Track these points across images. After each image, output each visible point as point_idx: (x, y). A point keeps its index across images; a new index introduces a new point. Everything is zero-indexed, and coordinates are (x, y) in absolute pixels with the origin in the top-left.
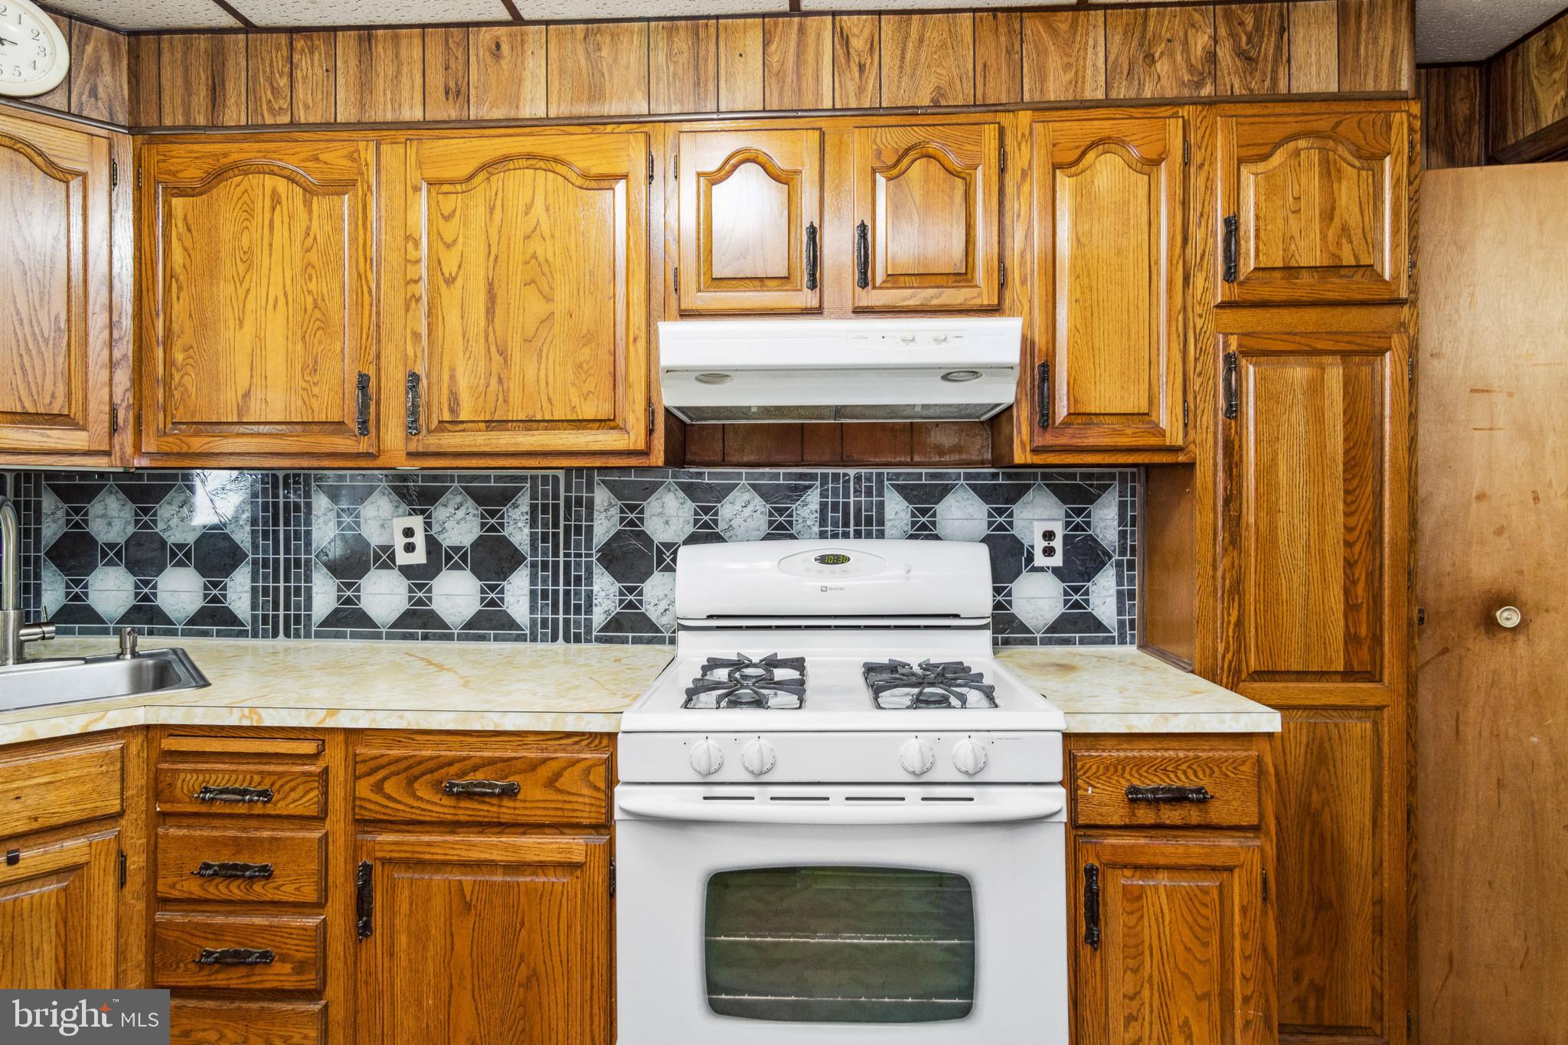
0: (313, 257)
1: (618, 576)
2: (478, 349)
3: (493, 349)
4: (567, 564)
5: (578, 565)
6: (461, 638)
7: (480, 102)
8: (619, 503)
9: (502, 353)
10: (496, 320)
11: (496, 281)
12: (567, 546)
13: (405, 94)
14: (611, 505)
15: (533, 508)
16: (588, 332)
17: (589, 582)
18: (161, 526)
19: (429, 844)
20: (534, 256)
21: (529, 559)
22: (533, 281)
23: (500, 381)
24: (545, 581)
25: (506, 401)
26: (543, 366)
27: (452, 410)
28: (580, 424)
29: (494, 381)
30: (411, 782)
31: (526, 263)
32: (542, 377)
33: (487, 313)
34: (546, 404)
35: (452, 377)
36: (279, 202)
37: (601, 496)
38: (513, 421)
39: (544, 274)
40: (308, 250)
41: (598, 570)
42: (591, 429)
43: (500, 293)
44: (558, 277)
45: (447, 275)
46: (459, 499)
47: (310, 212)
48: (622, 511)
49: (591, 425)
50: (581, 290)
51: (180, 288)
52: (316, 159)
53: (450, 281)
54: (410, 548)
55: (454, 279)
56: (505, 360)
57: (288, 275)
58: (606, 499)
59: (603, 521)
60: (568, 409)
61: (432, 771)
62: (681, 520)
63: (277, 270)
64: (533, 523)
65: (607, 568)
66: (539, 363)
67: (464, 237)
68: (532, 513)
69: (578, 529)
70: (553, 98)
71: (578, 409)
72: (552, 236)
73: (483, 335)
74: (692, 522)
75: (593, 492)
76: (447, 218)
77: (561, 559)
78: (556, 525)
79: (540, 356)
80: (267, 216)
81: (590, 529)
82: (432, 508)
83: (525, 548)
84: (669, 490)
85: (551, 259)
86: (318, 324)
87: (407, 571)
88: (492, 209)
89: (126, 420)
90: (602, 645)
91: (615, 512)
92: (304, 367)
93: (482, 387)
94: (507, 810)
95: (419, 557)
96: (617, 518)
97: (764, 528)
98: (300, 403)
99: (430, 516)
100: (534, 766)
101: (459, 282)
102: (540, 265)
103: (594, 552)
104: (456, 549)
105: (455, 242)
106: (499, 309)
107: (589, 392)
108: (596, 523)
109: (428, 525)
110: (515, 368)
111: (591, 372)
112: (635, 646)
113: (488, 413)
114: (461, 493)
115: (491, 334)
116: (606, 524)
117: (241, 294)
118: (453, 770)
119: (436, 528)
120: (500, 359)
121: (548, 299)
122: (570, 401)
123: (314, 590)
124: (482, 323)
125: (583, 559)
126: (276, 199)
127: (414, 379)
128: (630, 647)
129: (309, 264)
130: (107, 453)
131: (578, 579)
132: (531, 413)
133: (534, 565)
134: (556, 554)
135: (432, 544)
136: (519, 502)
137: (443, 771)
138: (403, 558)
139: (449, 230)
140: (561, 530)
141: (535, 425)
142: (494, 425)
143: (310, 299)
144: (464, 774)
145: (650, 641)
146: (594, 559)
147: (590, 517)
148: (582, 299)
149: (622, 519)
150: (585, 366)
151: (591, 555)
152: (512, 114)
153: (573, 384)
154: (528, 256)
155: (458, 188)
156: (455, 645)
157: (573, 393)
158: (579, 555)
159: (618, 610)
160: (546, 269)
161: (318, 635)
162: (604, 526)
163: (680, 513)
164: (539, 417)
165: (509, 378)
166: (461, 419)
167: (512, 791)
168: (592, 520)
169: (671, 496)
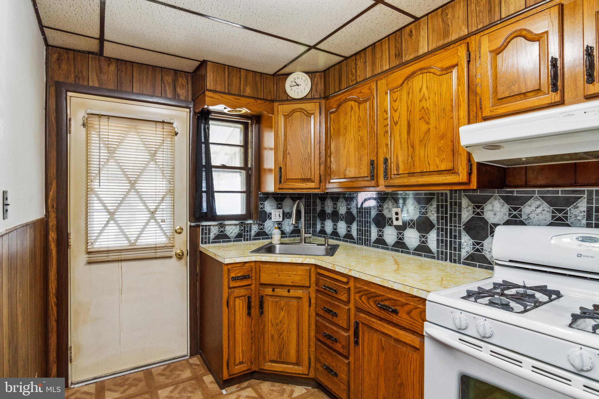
0: (360, 124)
1: (473, 237)
2: (405, 146)
3: (410, 146)
4: (451, 230)
5: (455, 230)
6: (413, 254)
7: (406, 56)
8: (473, 204)
9: (412, 147)
10: (410, 135)
11: (410, 120)
12: (451, 222)
13: (384, 62)
14: (469, 205)
15: (438, 206)
16: (443, 134)
17: (460, 238)
19: (373, 322)
20: (423, 108)
21: (436, 226)
22: (423, 117)
23: (412, 157)
24: (442, 236)
25: (414, 165)
26: (426, 150)
27: (397, 170)
28: (440, 172)
29: (410, 158)
30: (369, 299)
31: (420, 111)
32: (426, 154)
33: (408, 133)
34: (427, 165)
35: (397, 158)
36: (352, 109)
37: (465, 202)
38: (416, 173)
39: (426, 114)
40: (359, 122)
41: (464, 233)
42: (445, 174)
43: (412, 124)
44: (431, 114)
45: (395, 121)
46: (412, 202)
47: (359, 110)
48: (474, 208)
49: (445, 172)
50: (440, 117)
51: (332, 140)
52: (361, 92)
53: (396, 124)
54: (397, 219)
55: (397, 122)
57: (355, 131)
58: (467, 203)
59: (465, 212)
60: (436, 166)
61: (374, 297)
62: (502, 213)
63: (352, 130)
64: (438, 212)
65: (467, 233)
66: (425, 149)
67: (401, 106)
68: (437, 208)
69: (455, 215)
70: (430, 43)
71: (439, 166)
72: (429, 98)
73: (406, 141)
74: (508, 214)
75: (461, 200)
76: (395, 101)
77: (449, 227)
78: (446, 213)
79: (425, 146)
80: (350, 114)
81: (460, 215)
83: (435, 222)
84: (496, 199)
85: (429, 108)
86: (362, 145)
87: (397, 227)
88: (409, 93)
89: (323, 179)
90: (465, 266)
91: (470, 208)
92: (358, 159)
93: (406, 161)
94: (395, 318)
95: (400, 223)
96: (471, 211)
97: (549, 220)
98: (357, 171)
99: (403, 208)
100: (404, 305)
101: (399, 123)
102: (425, 111)
103: (462, 225)
104: (411, 221)
105: (397, 109)
106: (411, 131)
107: (444, 159)
108: (463, 213)
110: (417, 152)
111: (444, 150)
112: (480, 269)
113: (408, 170)
114: (412, 199)
115: (409, 141)
116: (467, 214)
117: (345, 138)
118: (380, 298)
119: (405, 212)
120: (412, 149)
121: (428, 123)
122: (436, 163)
123: (372, 231)
124: (406, 137)
125: (457, 228)
126: (352, 108)
127: (386, 160)
128: (477, 269)
129: (360, 127)
130: (319, 188)
131: (455, 237)
132: (422, 169)
133: (438, 229)
134: (446, 225)
136: (433, 203)
137: (377, 298)
138: (395, 223)
139: (396, 105)
140: (448, 216)
141: (424, 174)
142: (412, 174)
143: (360, 138)
144: (382, 301)
145: (486, 268)
146: (462, 228)
147: (460, 210)
148: (440, 120)
149: (474, 212)
150: (442, 148)
151: (460, 227)
152: (416, 55)
153: (438, 156)
154: (421, 108)
155: (399, 89)
156: (411, 256)
157: (437, 159)
158: (456, 226)
159: (472, 252)
160: (427, 112)
161: (373, 246)
162: (466, 215)
163: (502, 210)
164: (425, 171)
165: (415, 156)
166: (400, 173)
167: (395, 312)
168: (461, 212)
169: (497, 202)
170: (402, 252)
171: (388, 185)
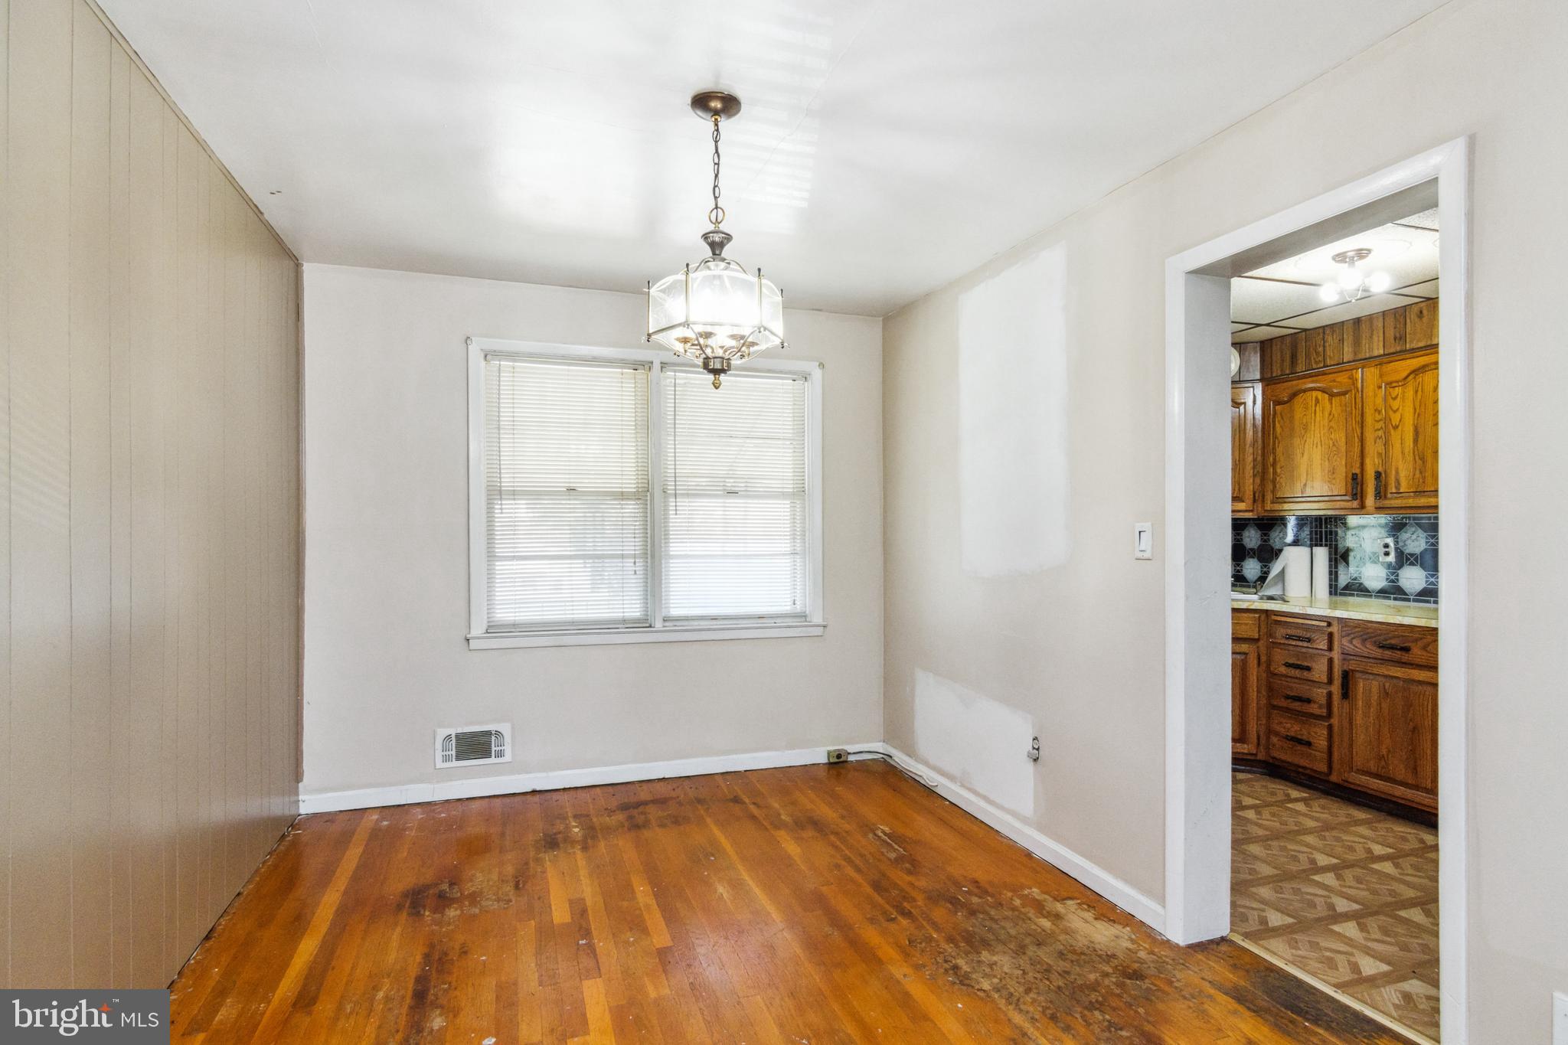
0: (1332, 424)
2: (1410, 458)
3: (1417, 458)
6: (1415, 601)
7: (1411, 342)
11: (1418, 425)
13: (1375, 344)
18: (1271, 541)
19: (1371, 667)
23: (1421, 473)
25: (1424, 482)
27: (1396, 488)
29: (1418, 472)
30: (1364, 641)
35: (1397, 472)
36: (1318, 402)
38: (1427, 491)
40: (1330, 421)
43: (1421, 430)
45: (1394, 425)
46: (1413, 529)
47: (1331, 403)
51: (1279, 443)
52: (1334, 381)
53: (1396, 427)
54: (1387, 554)
55: (1398, 426)
56: (1424, 462)
57: (1322, 433)
61: (1372, 637)
63: (1317, 432)
67: (1403, 406)
73: (1412, 451)
76: (1395, 399)
80: (1313, 408)
82: (1400, 533)
86: (1335, 453)
87: (1386, 565)
88: (1417, 392)
89: (1259, 497)
92: (1329, 471)
93: (1411, 477)
94: (1405, 657)
95: (1391, 558)
98: (1328, 487)
99: (1397, 538)
100: (1416, 640)
101: (1400, 428)
104: (1412, 555)
105: (1398, 409)
106: (1420, 438)
109: (1396, 542)
110: (1428, 465)
113: (1415, 487)
114: (1414, 526)
115: (1416, 451)
117: (1303, 442)
118: (1381, 638)
119: (1401, 544)
120: (1421, 462)
123: (1339, 572)
124: (1412, 446)
126: (1317, 401)
127: (1378, 475)
129: (1331, 427)
130: (1252, 511)
135: (1400, 554)
137: (1377, 638)
138: (1383, 559)
139: (1395, 404)
142: (1418, 493)
143: (1331, 442)
144: (1386, 640)
152: (1429, 343)
155: (1400, 384)
156: (1412, 604)
161: (1341, 594)
165: (1425, 470)
166: (1401, 491)
167: (1406, 650)
170: (1395, 599)
171: (1381, 506)
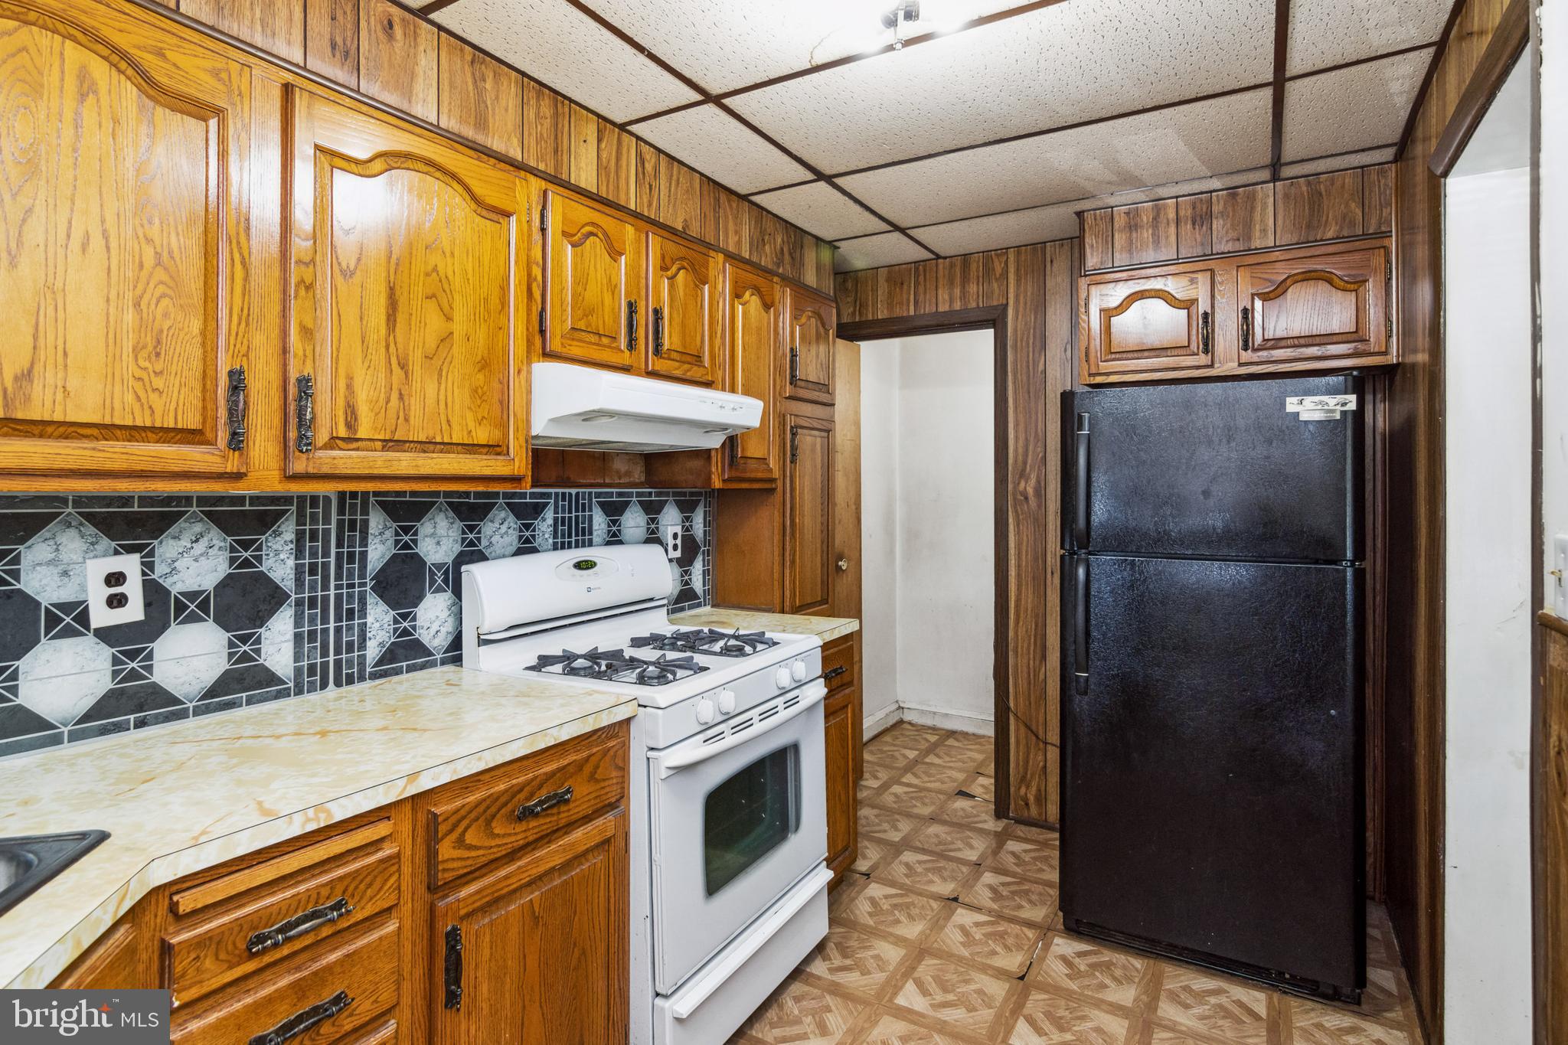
1: (392, 604)
2: (378, 356)
3: (394, 361)
4: (339, 597)
5: (350, 596)
6: (198, 712)
7: (371, 78)
8: (394, 525)
9: (403, 366)
10: (397, 330)
11: (397, 287)
12: (339, 577)
13: (281, 23)
14: (386, 528)
15: (300, 536)
16: (483, 358)
17: (363, 614)
19: (506, 877)
20: (435, 269)
21: (294, 596)
22: (434, 296)
23: (401, 397)
24: (312, 620)
25: (407, 420)
26: (443, 386)
27: (349, 426)
28: (471, 448)
29: (395, 396)
30: (488, 823)
31: (427, 275)
32: (442, 397)
33: (388, 320)
34: (445, 426)
35: (349, 387)
36: (93, 92)
37: (377, 521)
38: (412, 442)
39: (444, 291)
41: (372, 599)
42: (481, 453)
43: (402, 301)
44: (457, 296)
45: (347, 266)
46: (198, 528)
48: (397, 534)
49: (482, 450)
50: (477, 315)
52: (161, 55)
53: (348, 274)
54: (117, 601)
55: (352, 274)
56: (406, 373)
58: (381, 522)
59: (378, 546)
60: (465, 433)
61: (505, 804)
62: (451, 539)
64: (299, 553)
65: (381, 597)
66: (440, 383)
68: (298, 541)
69: (351, 555)
70: (444, 109)
71: (474, 434)
72: (452, 254)
73: (384, 343)
74: (460, 540)
75: (368, 515)
77: (332, 592)
78: (326, 554)
79: (440, 375)
80: (70, 104)
81: (364, 555)
82: (156, 542)
83: (288, 584)
84: (441, 511)
85: (450, 274)
86: (161, 289)
90: (378, 682)
91: (389, 534)
92: (140, 348)
93: (382, 402)
94: (564, 815)
95: (134, 611)
96: (391, 542)
97: (515, 545)
98: (130, 398)
99: (151, 554)
100: (581, 766)
101: (357, 278)
102: (440, 281)
103: (368, 580)
104: (192, 595)
106: (401, 318)
107: (483, 417)
108: (370, 549)
109: (148, 566)
110: (416, 385)
111: (485, 398)
112: (410, 675)
113: (388, 431)
114: (201, 520)
115: (392, 345)
116: (381, 548)
117: (14, 212)
118: (522, 796)
119: (160, 569)
120: (401, 373)
121: (449, 319)
122: (467, 425)
124: (383, 331)
125: (357, 589)
126: (87, 84)
128: (405, 676)
131: (350, 612)
132: (431, 434)
133: (299, 603)
134: (325, 587)
135: (154, 593)
136: (283, 528)
137: (516, 799)
138: (101, 616)
140: (332, 559)
141: (431, 447)
142: (392, 444)
144: (532, 795)
145: (423, 667)
146: (368, 588)
147: (364, 542)
148: (478, 324)
149: (397, 542)
150: (480, 391)
151: (364, 585)
153: (470, 408)
154: (430, 268)
155: (358, 169)
156: (190, 723)
157: (470, 416)
158: (352, 586)
159: (393, 640)
160: (446, 286)
162: (378, 552)
163: (450, 533)
164: (438, 440)
165: (410, 396)
166: (358, 436)
168: (366, 546)
169: (442, 515)
170: (141, 724)
171: (311, 470)
